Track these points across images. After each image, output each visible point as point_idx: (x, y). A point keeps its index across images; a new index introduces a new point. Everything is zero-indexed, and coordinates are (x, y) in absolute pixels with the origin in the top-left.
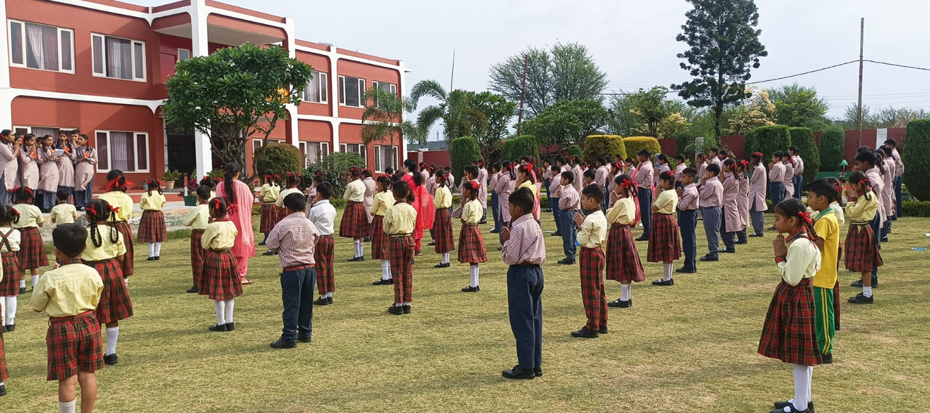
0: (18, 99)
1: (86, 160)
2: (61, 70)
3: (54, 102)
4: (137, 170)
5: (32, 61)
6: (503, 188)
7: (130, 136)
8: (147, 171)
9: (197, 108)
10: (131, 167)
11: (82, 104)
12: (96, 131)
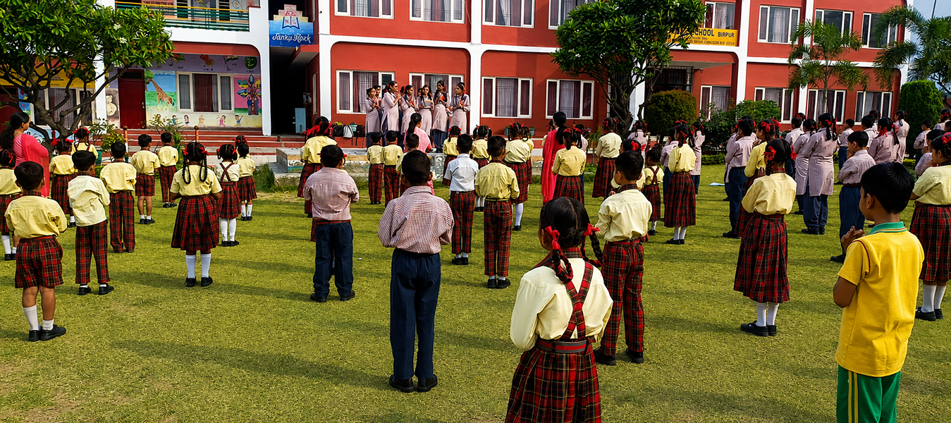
0: (486, 53)
1: (460, 108)
2: (523, 25)
3: (515, 54)
4: (581, 117)
5: (500, 19)
6: (813, 150)
7: (578, 84)
8: (591, 117)
9: (576, 55)
10: (576, 114)
11: (538, 55)
12: (548, 81)
